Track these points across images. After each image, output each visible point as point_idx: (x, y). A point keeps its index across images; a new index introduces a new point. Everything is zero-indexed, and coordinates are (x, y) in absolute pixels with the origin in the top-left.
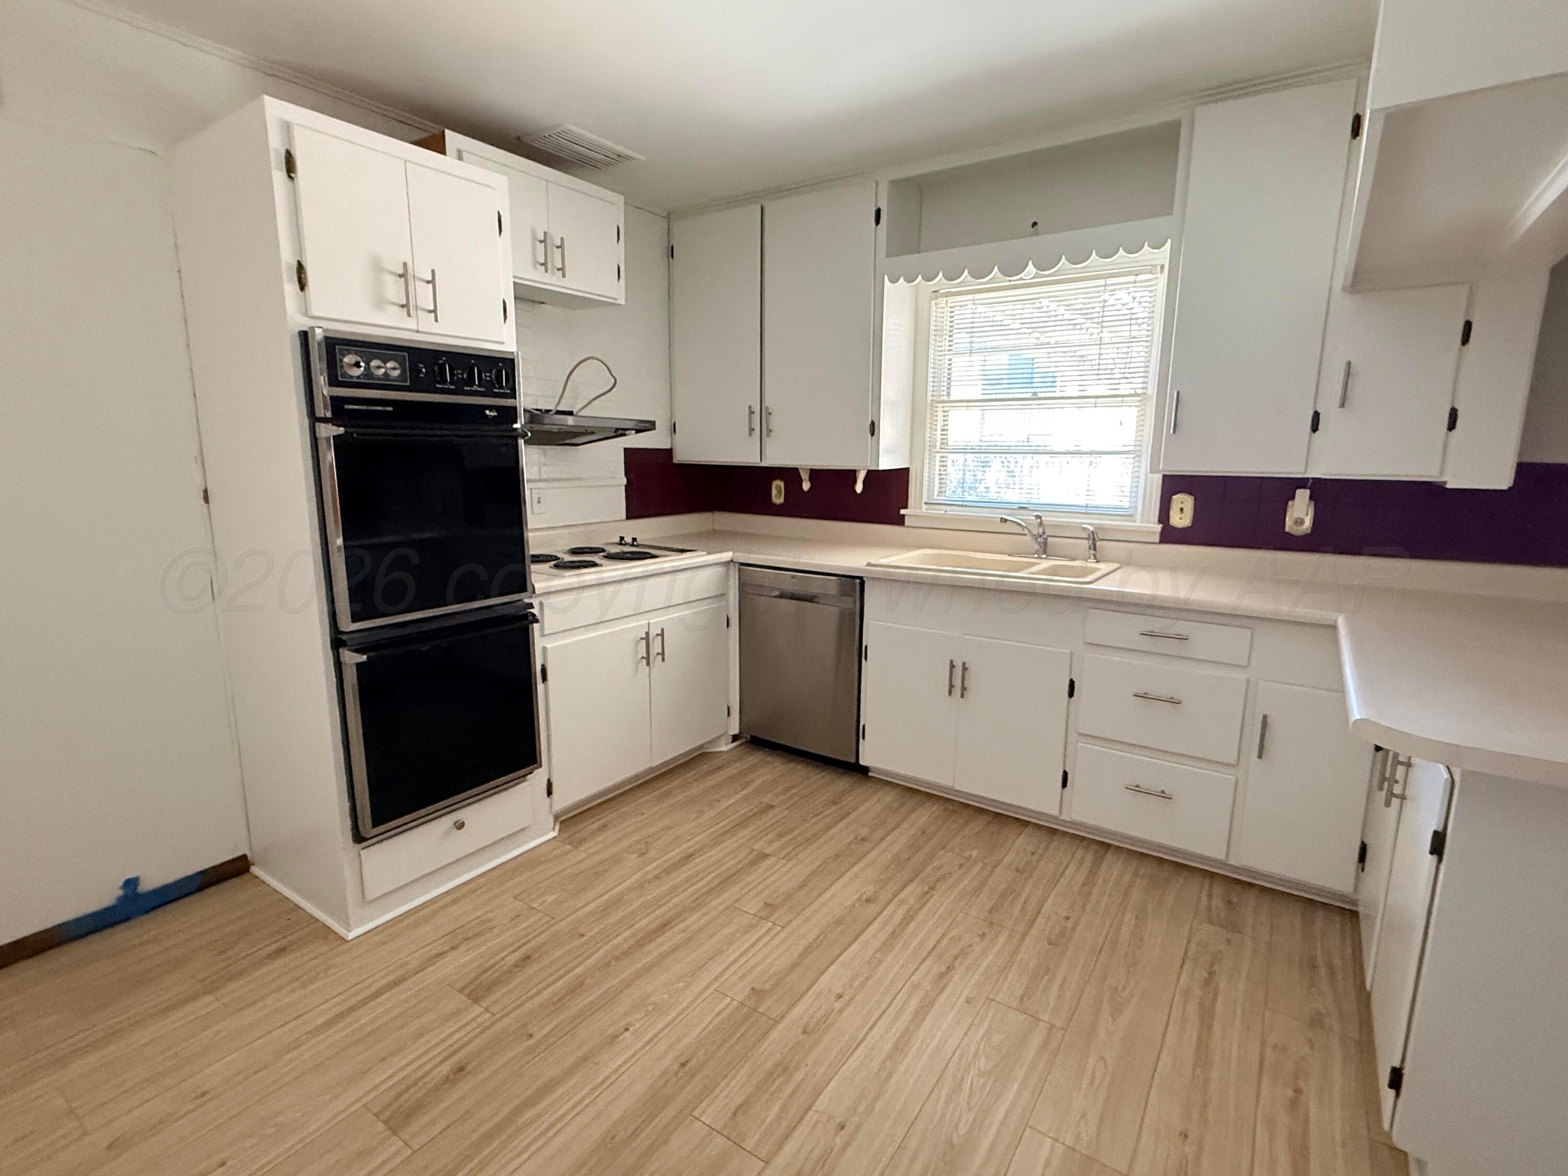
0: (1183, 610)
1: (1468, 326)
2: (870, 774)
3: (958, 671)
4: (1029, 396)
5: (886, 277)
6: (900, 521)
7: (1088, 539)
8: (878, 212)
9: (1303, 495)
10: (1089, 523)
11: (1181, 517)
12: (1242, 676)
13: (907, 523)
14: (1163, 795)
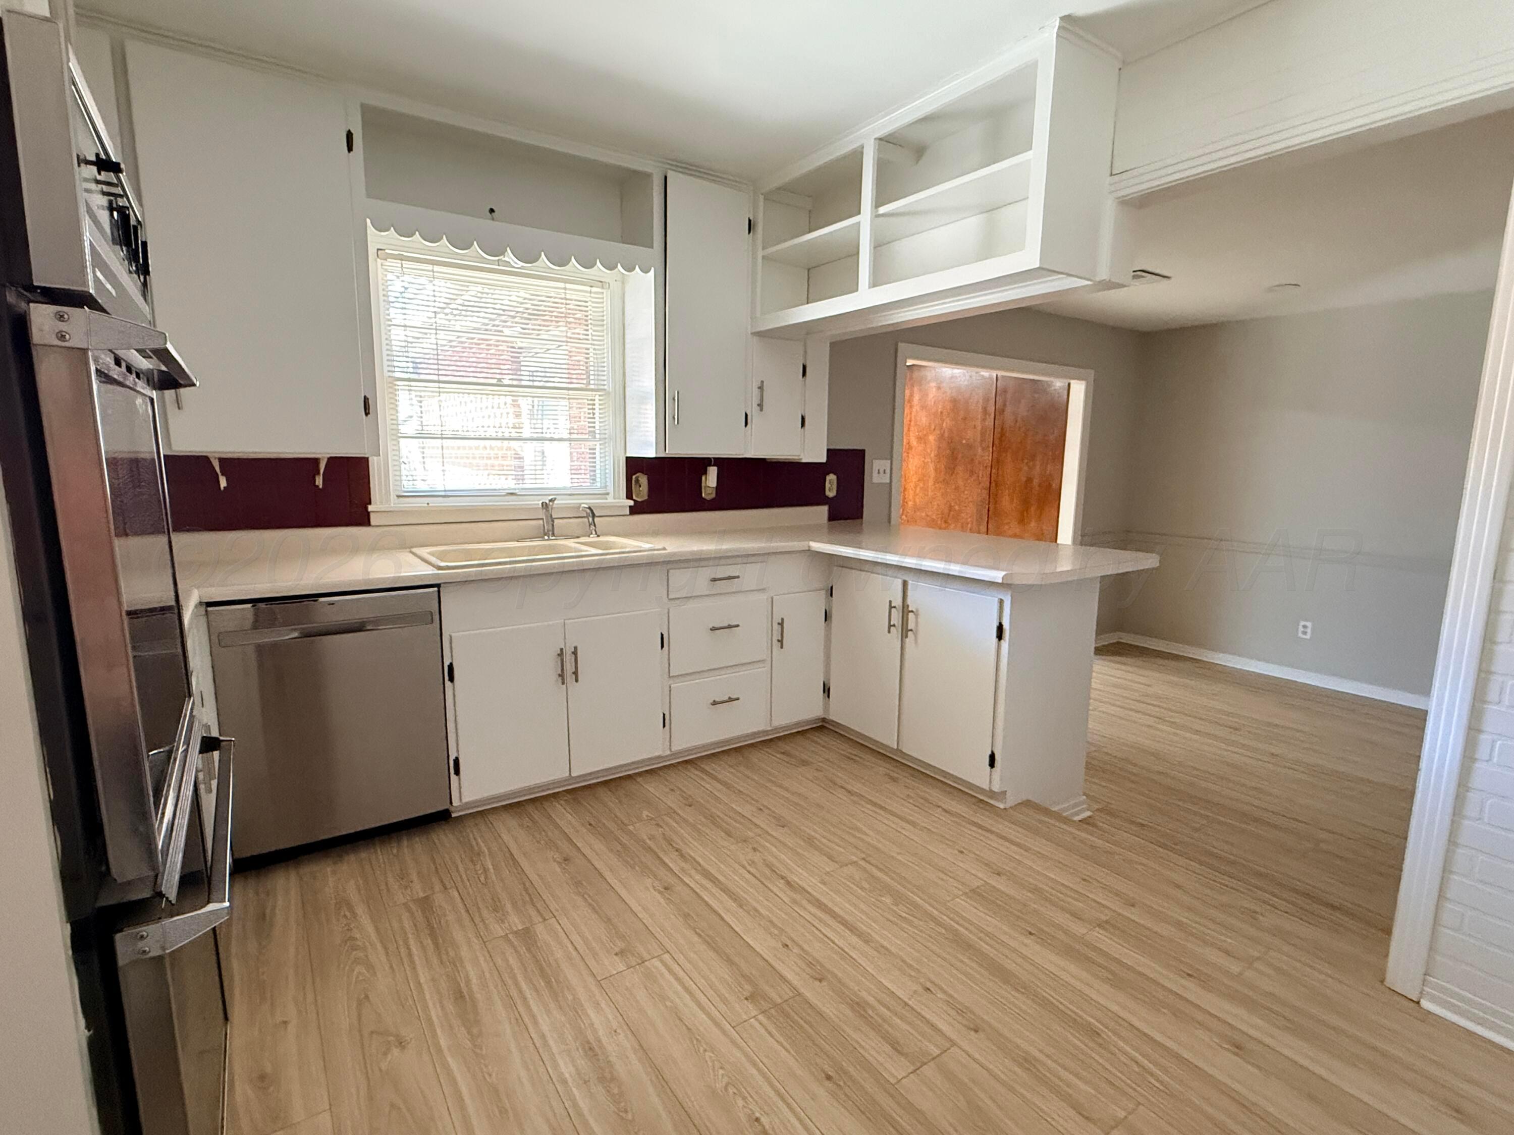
0: (720, 558)
1: (804, 368)
2: (454, 815)
3: (569, 659)
4: (494, 381)
5: (368, 221)
6: (363, 519)
7: (587, 517)
8: (349, 136)
9: (713, 472)
10: (585, 502)
11: (642, 492)
12: (763, 597)
13: (373, 522)
14: (731, 700)
